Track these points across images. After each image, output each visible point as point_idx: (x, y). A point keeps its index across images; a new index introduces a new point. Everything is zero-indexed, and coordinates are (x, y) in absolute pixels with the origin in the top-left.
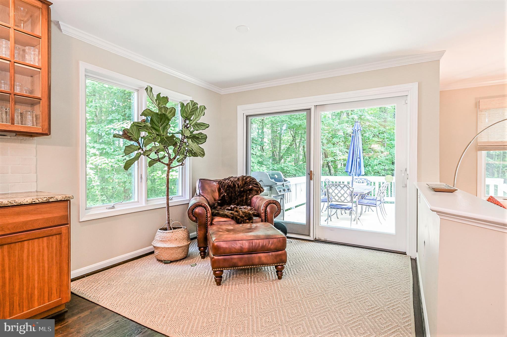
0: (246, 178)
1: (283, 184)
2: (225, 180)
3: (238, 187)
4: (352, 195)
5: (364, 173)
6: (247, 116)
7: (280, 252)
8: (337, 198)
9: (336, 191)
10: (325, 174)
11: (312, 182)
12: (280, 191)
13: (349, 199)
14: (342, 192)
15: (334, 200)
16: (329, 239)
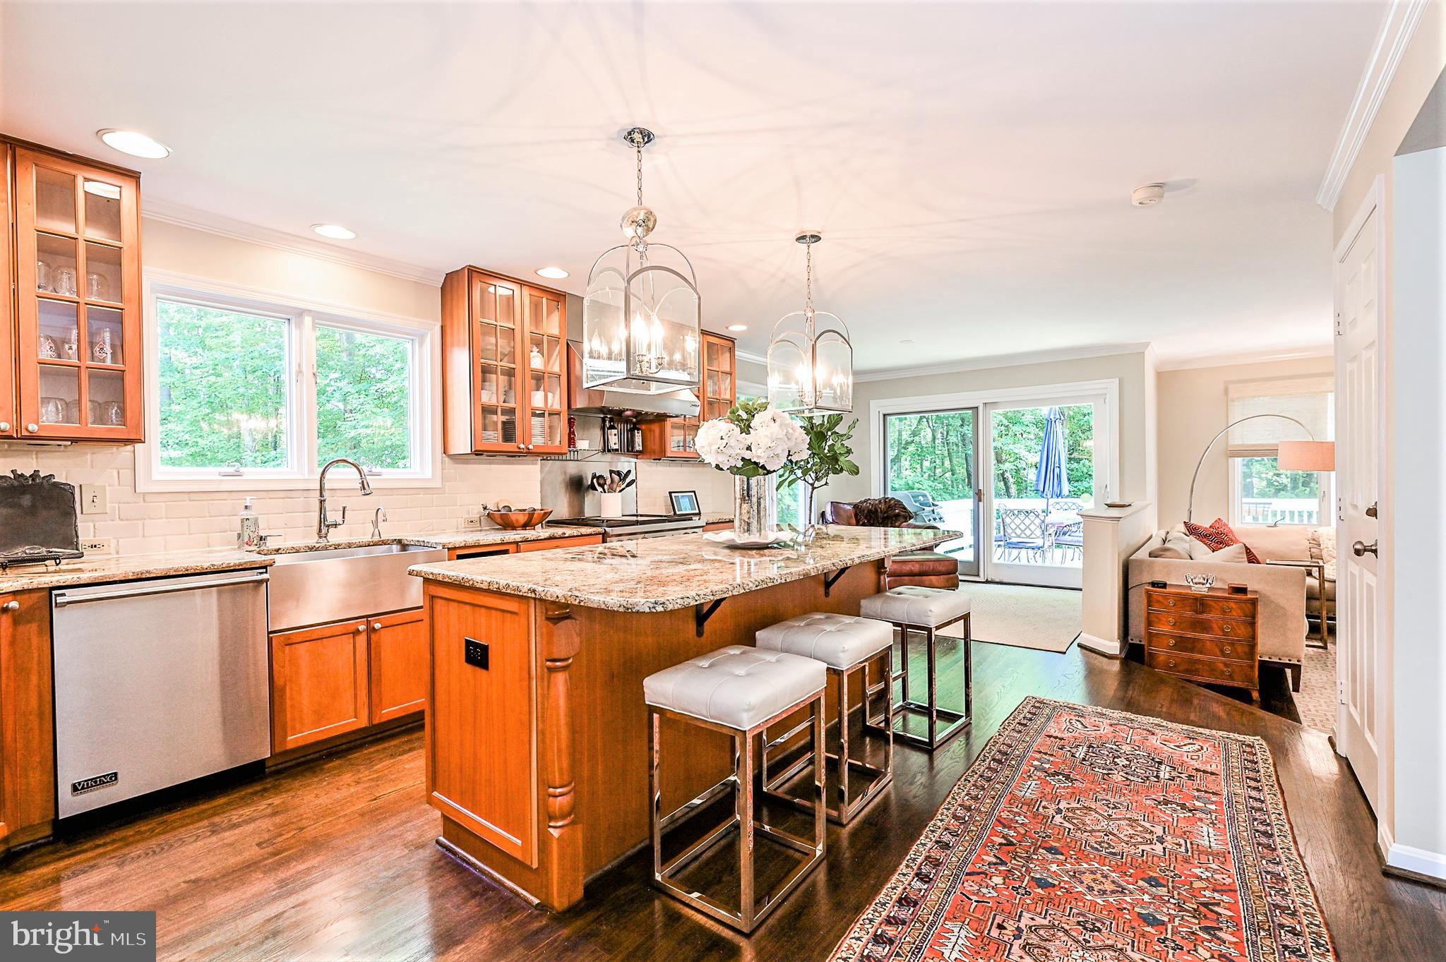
0: (890, 501)
1: (933, 511)
2: (861, 502)
3: (881, 512)
4: (1044, 528)
5: (1067, 493)
6: (884, 415)
7: (952, 575)
8: (1018, 532)
9: (1017, 521)
10: (998, 495)
11: (981, 504)
12: (930, 520)
13: (1038, 532)
14: (1027, 522)
15: (1013, 535)
16: (1005, 581)
